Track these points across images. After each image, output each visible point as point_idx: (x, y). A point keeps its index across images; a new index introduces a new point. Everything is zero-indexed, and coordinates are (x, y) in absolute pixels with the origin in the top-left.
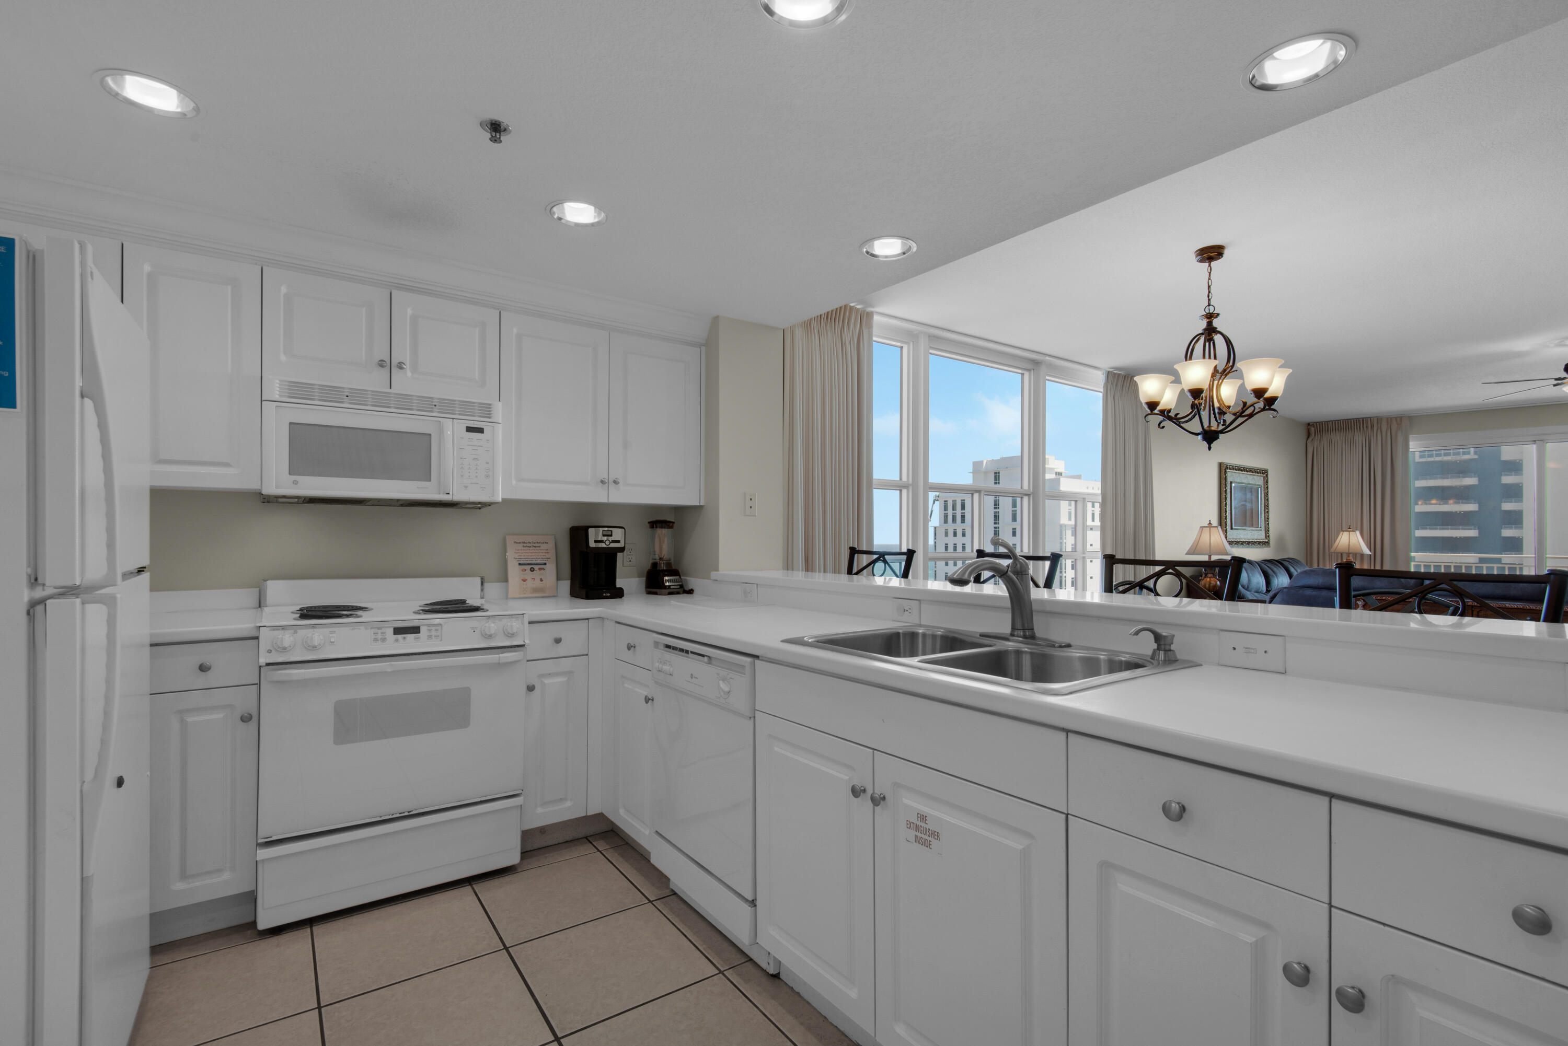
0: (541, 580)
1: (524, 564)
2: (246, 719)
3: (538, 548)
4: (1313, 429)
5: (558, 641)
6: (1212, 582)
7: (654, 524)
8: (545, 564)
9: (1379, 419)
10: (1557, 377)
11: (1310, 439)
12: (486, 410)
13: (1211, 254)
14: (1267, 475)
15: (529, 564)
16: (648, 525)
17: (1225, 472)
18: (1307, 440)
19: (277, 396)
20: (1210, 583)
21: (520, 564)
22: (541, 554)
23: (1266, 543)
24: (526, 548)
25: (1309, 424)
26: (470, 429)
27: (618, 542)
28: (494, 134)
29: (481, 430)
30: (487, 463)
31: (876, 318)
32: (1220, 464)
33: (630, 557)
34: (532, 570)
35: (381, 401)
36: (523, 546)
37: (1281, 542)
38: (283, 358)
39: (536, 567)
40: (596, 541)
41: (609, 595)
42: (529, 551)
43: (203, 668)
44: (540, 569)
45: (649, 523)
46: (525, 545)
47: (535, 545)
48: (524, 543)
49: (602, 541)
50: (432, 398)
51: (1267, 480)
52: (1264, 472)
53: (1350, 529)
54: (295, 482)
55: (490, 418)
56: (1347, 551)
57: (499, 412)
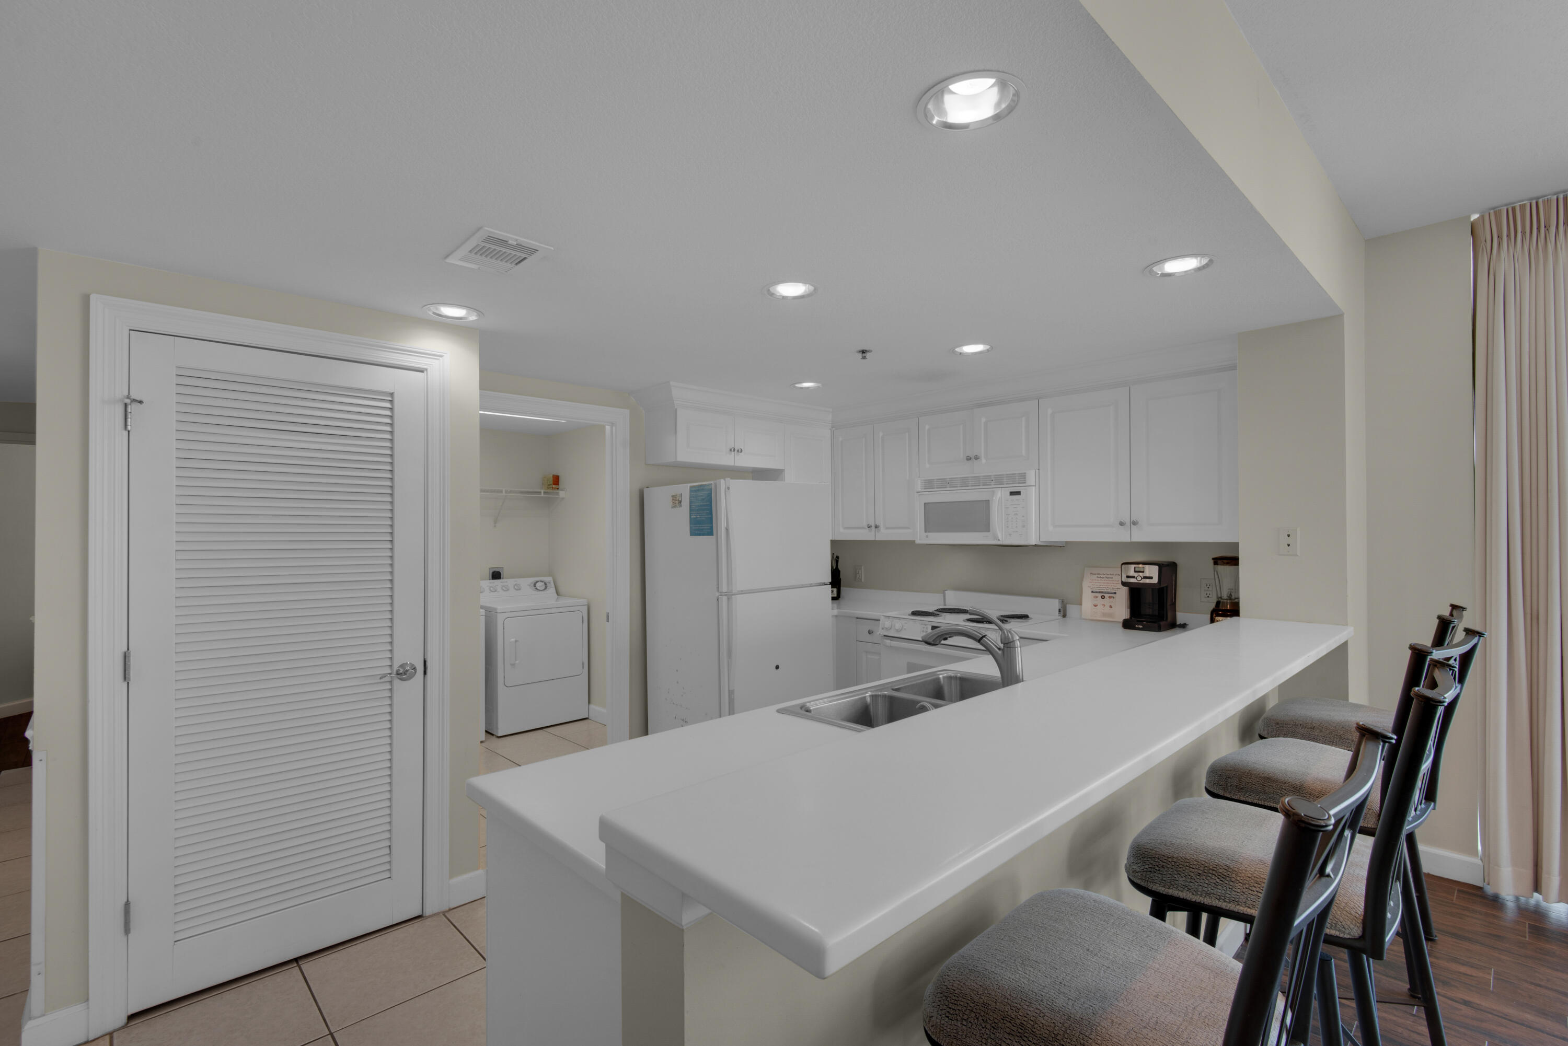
0: (1111, 607)
1: (1097, 592)
3: (1111, 579)
7: (1217, 561)
8: (1115, 593)
12: (1023, 477)
15: (1100, 592)
16: (1212, 562)
19: (920, 489)
21: (1092, 592)
22: (1113, 585)
24: (1100, 579)
26: (1012, 493)
27: (1151, 578)
28: (863, 355)
29: (1018, 493)
30: (1023, 516)
33: (1208, 593)
34: (1103, 597)
35: (965, 483)
36: (1098, 577)
38: (927, 466)
39: (1107, 595)
40: (1128, 577)
41: (1141, 627)
42: (1101, 581)
44: (1110, 597)
45: (1213, 559)
46: (1099, 576)
47: (1107, 576)
48: (1099, 574)
49: (1133, 577)
50: (990, 476)
54: (929, 537)
55: (1025, 483)
57: (1031, 478)
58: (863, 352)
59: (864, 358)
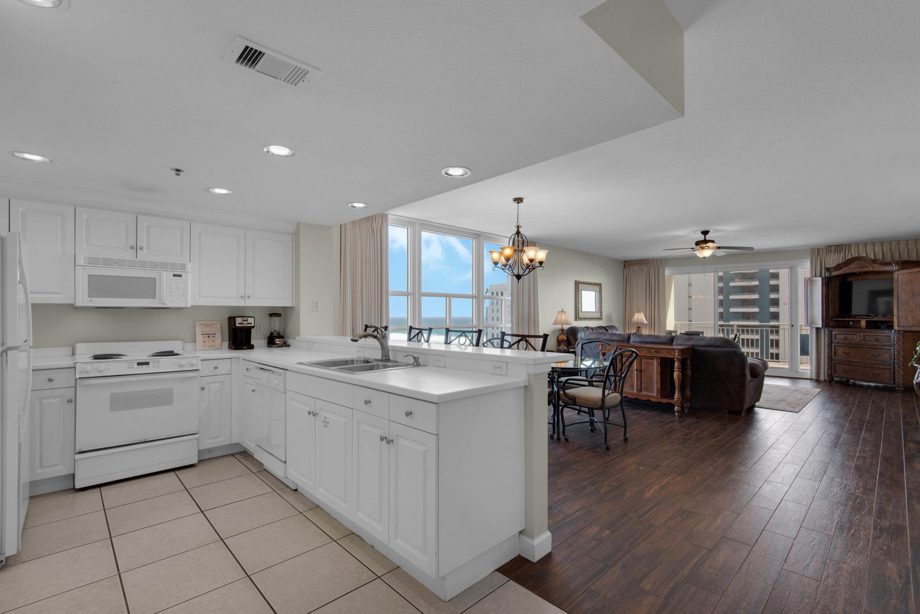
0: (213, 341)
1: (205, 334)
2: (69, 401)
3: (212, 327)
4: (626, 264)
5: (216, 368)
6: (563, 337)
7: (271, 315)
8: (215, 334)
9: (653, 260)
10: (691, 247)
11: (625, 268)
12: (183, 267)
13: (519, 200)
14: (601, 286)
15: (207, 334)
16: (268, 315)
17: (578, 285)
18: (624, 269)
19: (83, 264)
20: (562, 338)
21: (202, 334)
22: (214, 330)
23: (601, 319)
24: (206, 327)
25: (625, 261)
26: (174, 275)
27: (251, 324)
28: (177, 172)
29: (180, 276)
30: (183, 290)
31: (389, 216)
32: (576, 282)
33: (260, 330)
34: (209, 337)
35: (132, 264)
36: (204, 326)
37: (609, 318)
38: (85, 246)
39: (211, 336)
40: (239, 324)
41: (246, 348)
43: (50, 380)
44: (213, 336)
45: (269, 314)
46: (205, 325)
47: (210, 325)
48: (205, 324)
49: (242, 324)
50: (157, 262)
51: (601, 288)
52: (600, 285)
53: (639, 311)
54: (91, 301)
55: (185, 270)
56: (637, 322)
57: (189, 267)
58: (178, 170)
59: (177, 174)
